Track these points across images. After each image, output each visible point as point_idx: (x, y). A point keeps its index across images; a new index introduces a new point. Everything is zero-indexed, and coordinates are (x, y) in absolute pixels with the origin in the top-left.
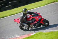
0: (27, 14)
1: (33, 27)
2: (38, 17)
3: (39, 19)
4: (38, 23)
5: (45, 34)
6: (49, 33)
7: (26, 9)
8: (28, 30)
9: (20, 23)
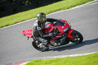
0: (45, 22)
1: (56, 44)
2: (63, 27)
3: (65, 30)
4: (63, 37)
5: (46, 63)
6: (51, 61)
7: (42, 14)
8: (47, 50)
9: (32, 37)
